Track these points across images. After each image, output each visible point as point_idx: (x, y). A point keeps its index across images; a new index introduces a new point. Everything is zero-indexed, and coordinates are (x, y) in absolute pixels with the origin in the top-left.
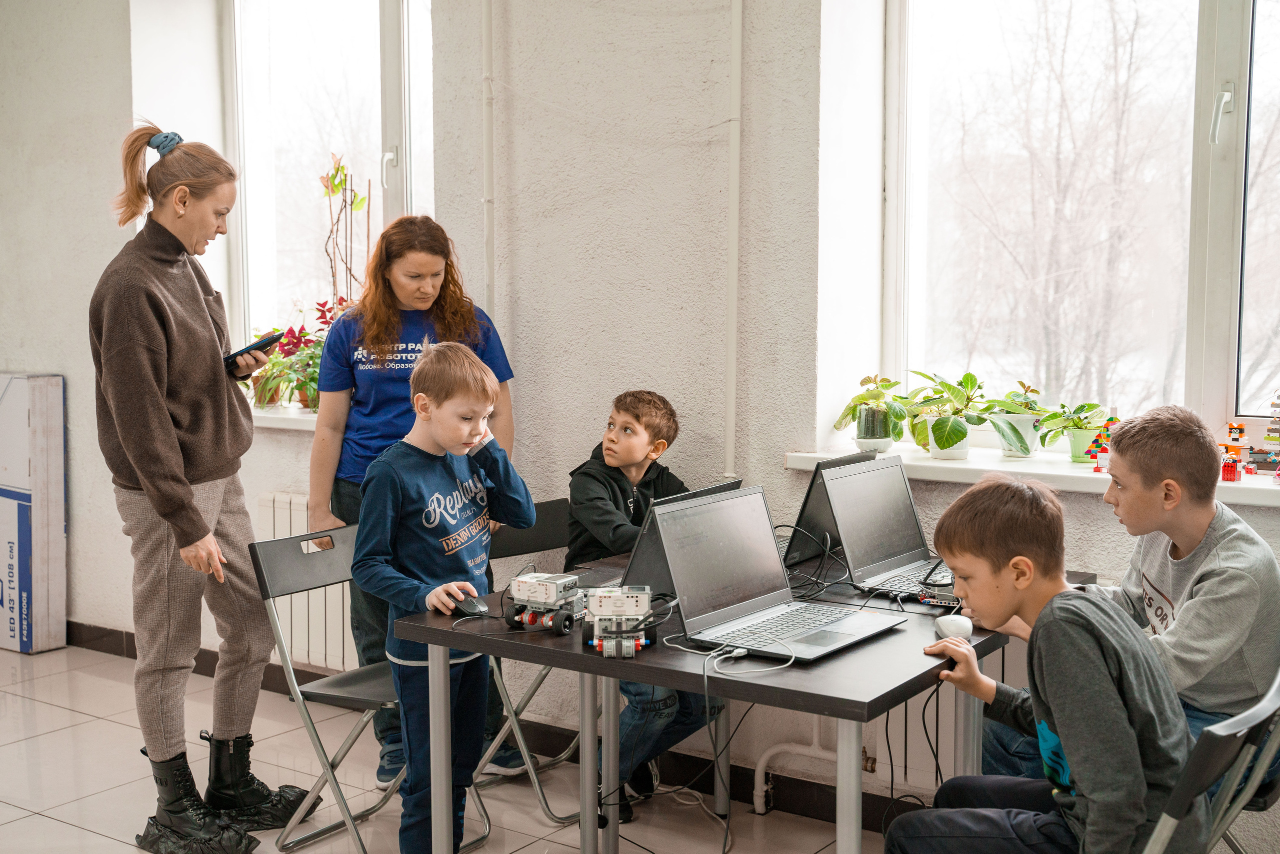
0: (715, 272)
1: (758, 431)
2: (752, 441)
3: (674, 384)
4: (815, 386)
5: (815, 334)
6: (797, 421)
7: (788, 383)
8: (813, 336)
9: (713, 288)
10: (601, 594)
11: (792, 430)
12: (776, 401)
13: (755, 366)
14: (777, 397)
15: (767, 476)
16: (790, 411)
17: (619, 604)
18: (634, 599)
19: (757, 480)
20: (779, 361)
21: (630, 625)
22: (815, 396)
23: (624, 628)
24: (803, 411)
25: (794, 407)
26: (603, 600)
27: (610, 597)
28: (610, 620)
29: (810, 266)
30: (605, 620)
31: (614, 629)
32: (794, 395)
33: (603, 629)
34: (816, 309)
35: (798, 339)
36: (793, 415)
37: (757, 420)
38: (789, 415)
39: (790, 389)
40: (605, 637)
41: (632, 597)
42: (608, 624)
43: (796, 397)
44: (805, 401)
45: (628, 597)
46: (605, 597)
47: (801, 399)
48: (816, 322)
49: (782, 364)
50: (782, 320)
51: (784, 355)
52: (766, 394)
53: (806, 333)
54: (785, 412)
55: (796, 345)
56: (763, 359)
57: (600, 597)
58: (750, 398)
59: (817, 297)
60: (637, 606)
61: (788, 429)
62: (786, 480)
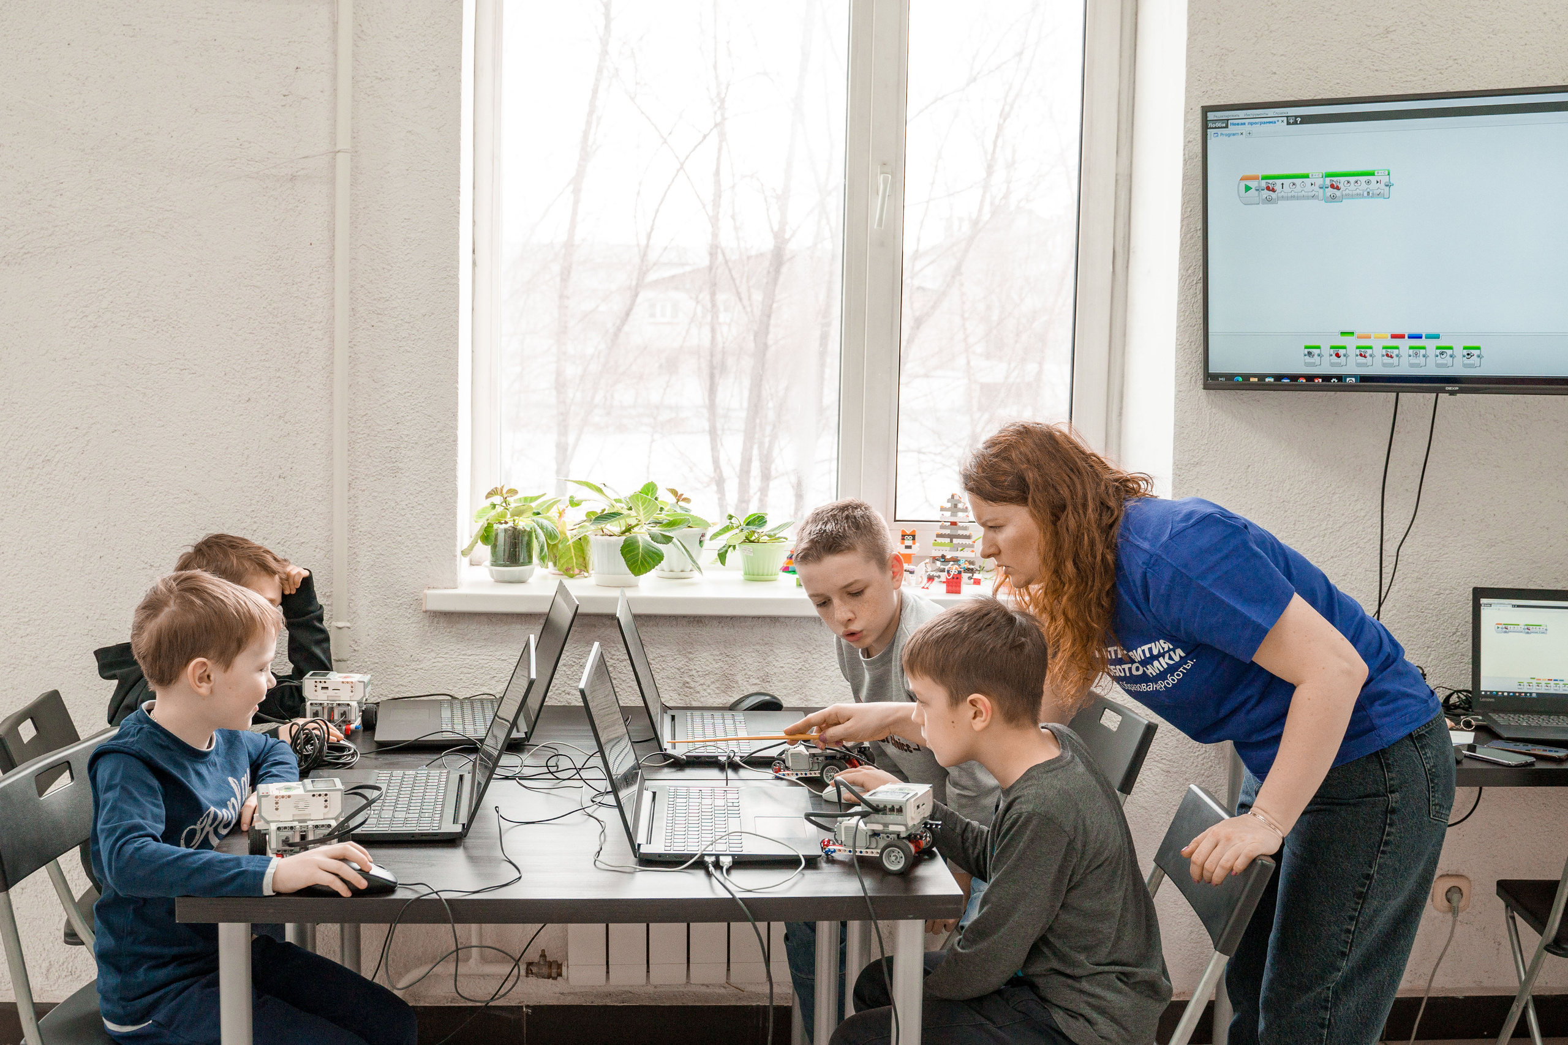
0: (302, 352)
1: (372, 563)
2: (363, 577)
3: (236, 504)
4: (456, 502)
5: (456, 435)
6: (431, 548)
7: (416, 500)
8: (452, 439)
9: (299, 374)
10: (277, 793)
11: (423, 560)
12: (399, 523)
13: (366, 478)
14: (401, 518)
15: (386, 621)
16: (420, 536)
17: (301, 805)
18: (322, 798)
19: (370, 628)
20: (403, 471)
21: (319, 834)
22: (455, 515)
23: (311, 837)
24: (439, 536)
25: (426, 531)
26: (281, 801)
27: (289, 797)
28: (292, 828)
29: (448, 348)
30: (285, 828)
31: (297, 839)
32: (425, 514)
33: (283, 841)
34: (457, 403)
35: (431, 442)
36: (423, 541)
37: (370, 549)
38: (419, 541)
39: (420, 507)
40: (285, 851)
41: (320, 795)
42: (289, 833)
43: (428, 517)
44: (442, 522)
45: (314, 795)
46: (283, 797)
47: (435, 519)
48: (456, 420)
49: (407, 475)
50: (408, 418)
51: (411, 463)
52: (383, 514)
53: (442, 434)
54: (412, 537)
55: (429, 450)
56: (379, 469)
57: (277, 797)
58: (359, 521)
59: (458, 389)
60: (326, 807)
61: (418, 559)
62: (414, 625)
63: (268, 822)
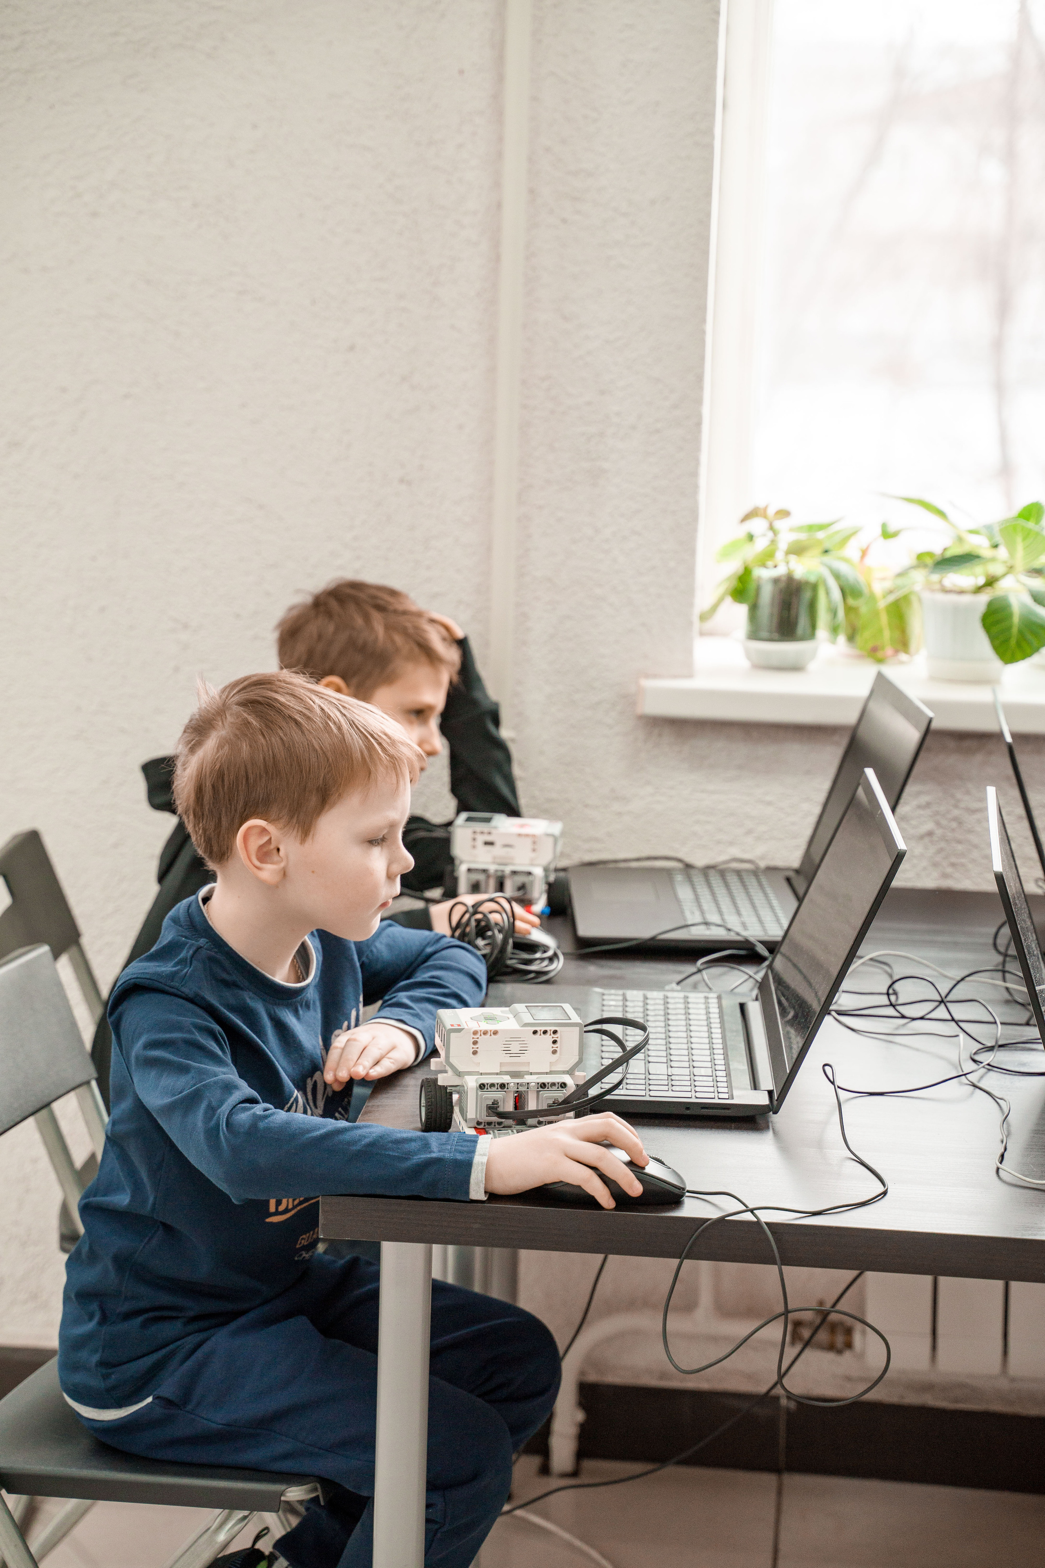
10: (474, 1026)
17: (515, 1048)
18: (549, 1038)
21: (547, 1098)
23: (533, 1104)
26: (482, 1039)
27: (495, 1033)
28: (503, 1086)
30: (492, 1085)
31: (509, 1107)
33: (489, 1108)
40: (489, 1124)
41: (545, 1032)
42: (498, 1095)
45: (535, 1032)
46: (485, 1033)
57: (475, 1033)
60: (554, 1052)
63: (459, 1074)
